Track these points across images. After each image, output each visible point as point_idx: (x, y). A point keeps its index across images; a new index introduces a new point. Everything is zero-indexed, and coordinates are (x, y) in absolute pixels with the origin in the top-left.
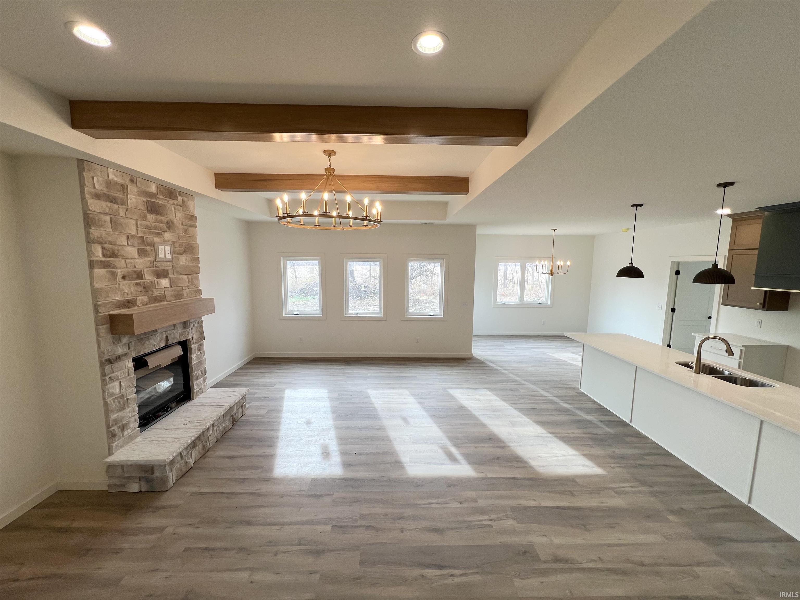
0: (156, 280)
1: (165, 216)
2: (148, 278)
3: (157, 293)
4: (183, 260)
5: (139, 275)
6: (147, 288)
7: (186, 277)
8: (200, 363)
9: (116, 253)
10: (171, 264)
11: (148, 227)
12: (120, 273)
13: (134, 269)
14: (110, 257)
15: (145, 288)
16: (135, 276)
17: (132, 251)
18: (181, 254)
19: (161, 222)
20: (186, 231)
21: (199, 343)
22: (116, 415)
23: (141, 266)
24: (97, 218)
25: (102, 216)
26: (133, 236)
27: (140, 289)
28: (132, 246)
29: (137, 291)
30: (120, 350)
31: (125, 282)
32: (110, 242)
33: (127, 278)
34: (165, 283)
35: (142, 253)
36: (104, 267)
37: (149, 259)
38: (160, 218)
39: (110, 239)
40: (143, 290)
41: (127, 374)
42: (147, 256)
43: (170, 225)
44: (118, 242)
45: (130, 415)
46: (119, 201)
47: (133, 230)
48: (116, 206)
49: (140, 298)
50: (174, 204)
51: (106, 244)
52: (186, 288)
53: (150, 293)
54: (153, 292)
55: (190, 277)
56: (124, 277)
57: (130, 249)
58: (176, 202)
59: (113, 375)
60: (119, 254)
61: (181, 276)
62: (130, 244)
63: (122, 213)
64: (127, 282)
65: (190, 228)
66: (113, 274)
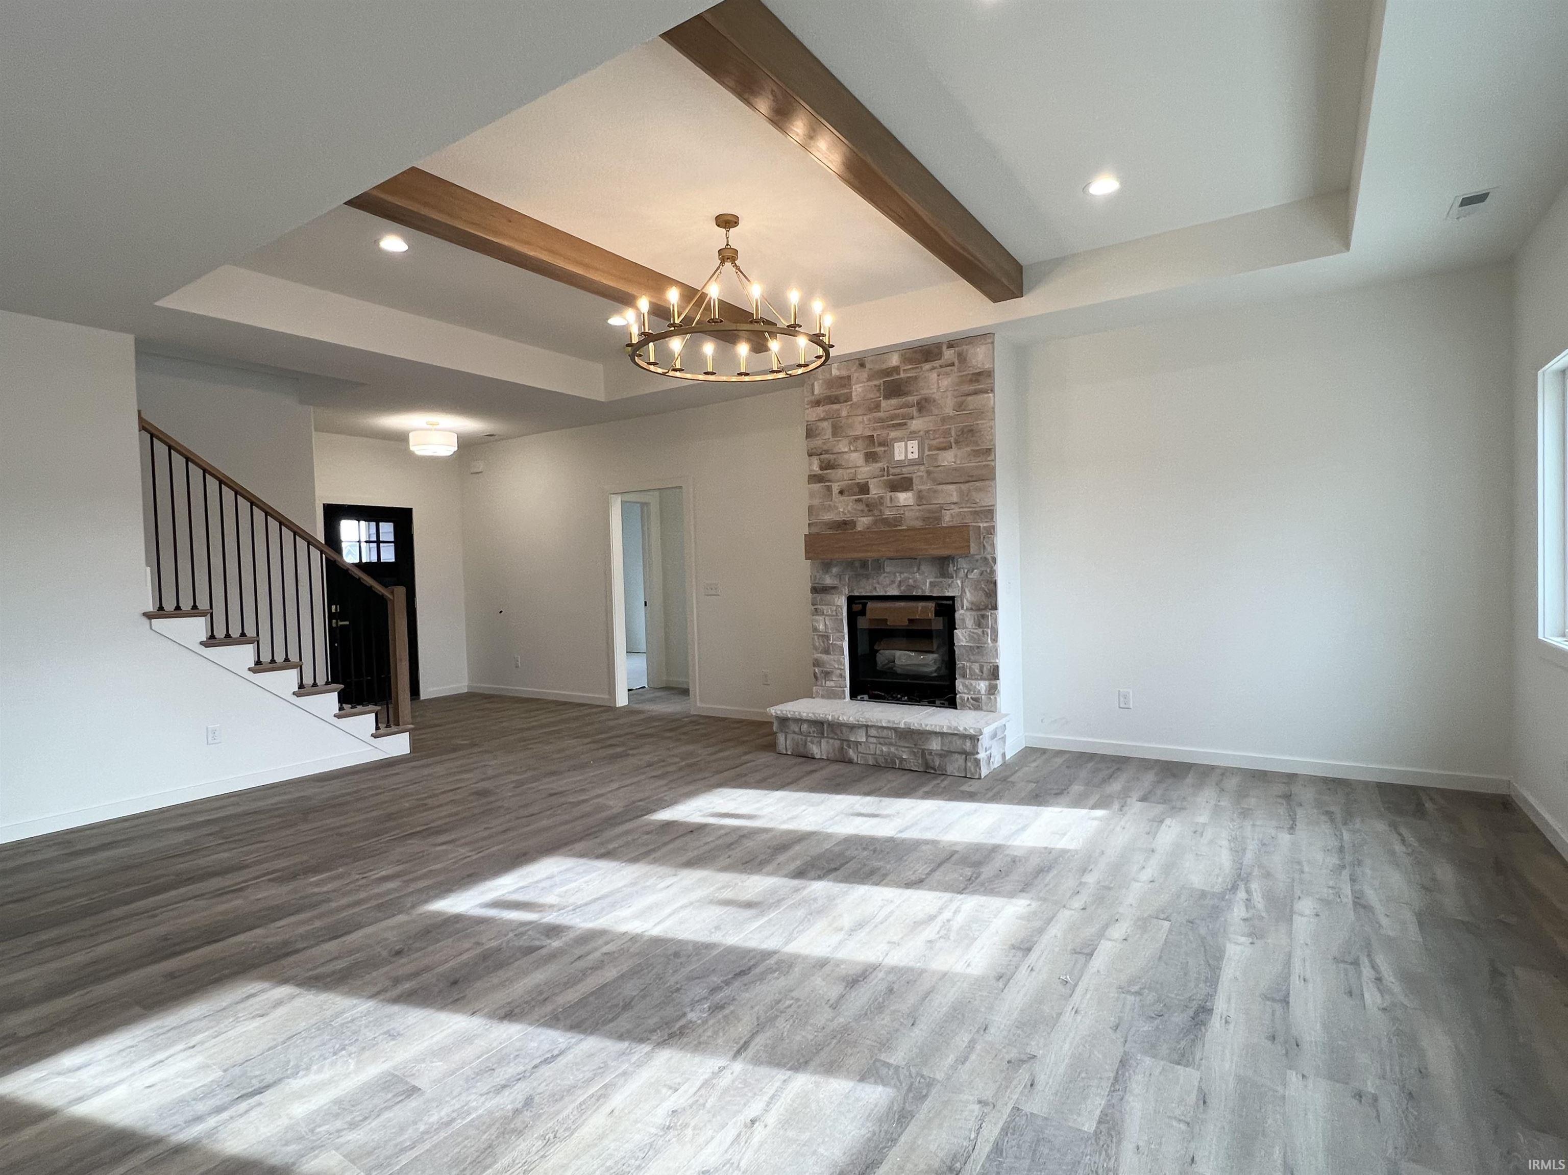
0: (889, 494)
1: (915, 394)
2: (875, 491)
3: (888, 513)
4: (948, 459)
5: (864, 489)
6: (871, 507)
7: (951, 487)
8: (978, 648)
9: (832, 462)
10: (922, 468)
11: (881, 420)
12: (836, 488)
13: (857, 481)
14: (826, 469)
15: (867, 505)
16: (857, 490)
17: (857, 458)
18: (944, 449)
19: (907, 405)
20: (960, 406)
21: (983, 612)
22: (819, 655)
23: (864, 476)
24: (814, 427)
25: (819, 424)
26: (856, 438)
27: (861, 507)
28: (855, 451)
29: (855, 509)
30: (828, 581)
31: (842, 498)
32: (827, 452)
33: (846, 493)
34: (904, 498)
35: (871, 457)
36: (820, 482)
37: (880, 465)
38: (904, 400)
39: (825, 447)
40: (866, 509)
41: (834, 613)
42: (877, 462)
43: (923, 406)
44: (836, 450)
45: (836, 666)
46: (842, 399)
47: (859, 430)
48: (836, 407)
49: (862, 519)
50: (934, 368)
51: (821, 454)
52: (953, 506)
53: (876, 513)
54: (881, 511)
55: (964, 487)
56: (841, 492)
57: (854, 455)
58: (936, 364)
59: (819, 607)
60: (836, 463)
61: (940, 487)
62: (852, 449)
63: (844, 413)
64: (846, 498)
65: (970, 398)
66: (829, 489)
